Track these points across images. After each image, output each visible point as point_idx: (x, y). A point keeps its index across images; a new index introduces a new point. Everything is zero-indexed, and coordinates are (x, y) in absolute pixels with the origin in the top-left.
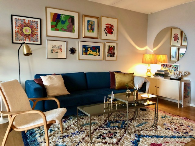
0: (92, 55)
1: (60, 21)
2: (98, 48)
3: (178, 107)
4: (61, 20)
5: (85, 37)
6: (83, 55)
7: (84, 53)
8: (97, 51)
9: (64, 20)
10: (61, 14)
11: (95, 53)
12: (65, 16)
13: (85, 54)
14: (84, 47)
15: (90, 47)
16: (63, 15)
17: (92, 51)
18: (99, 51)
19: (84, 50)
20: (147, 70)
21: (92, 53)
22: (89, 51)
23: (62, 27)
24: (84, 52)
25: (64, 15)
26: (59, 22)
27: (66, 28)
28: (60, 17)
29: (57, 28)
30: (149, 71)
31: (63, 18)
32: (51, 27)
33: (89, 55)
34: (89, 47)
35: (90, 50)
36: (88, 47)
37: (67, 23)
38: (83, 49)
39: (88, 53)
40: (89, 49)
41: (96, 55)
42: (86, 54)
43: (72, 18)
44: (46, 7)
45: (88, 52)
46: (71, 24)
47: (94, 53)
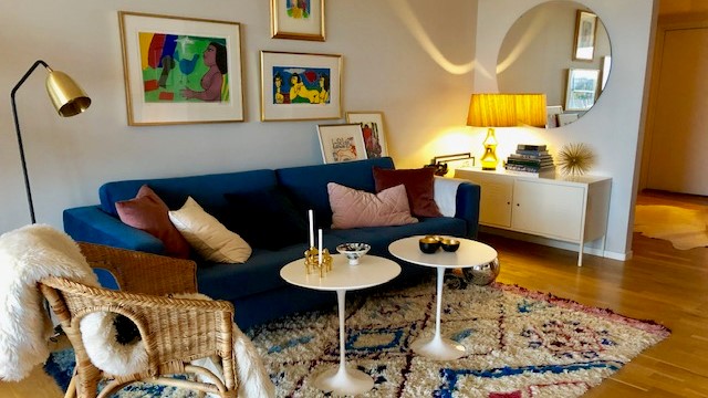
0: (306, 100)
1: (177, 64)
2: (325, 73)
3: (580, 264)
4: (181, 58)
5: (280, 36)
6: (275, 102)
7: (279, 96)
8: (322, 84)
9: (190, 57)
10: (176, 37)
11: (315, 92)
12: (191, 42)
13: (282, 97)
14: (279, 73)
15: (299, 72)
16: (187, 40)
17: (303, 88)
18: (327, 87)
19: (278, 83)
20: (484, 150)
21: (304, 92)
22: (296, 85)
23: (185, 83)
24: (279, 90)
25: (190, 37)
26: (173, 66)
27: (198, 88)
28: (177, 49)
29: (168, 90)
30: (489, 150)
31: (184, 51)
32: (146, 90)
33: (294, 101)
34: (296, 75)
35: (299, 82)
36: (291, 71)
37: (202, 69)
38: (274, 80)
39: (292, 96)
40: (295, 80)
41: (317, 100)
42: (286, 101)
43: (219, 48)
44: (122, 14)
45: (292, 90)
46: (216, 69)
47: (310, 94)
